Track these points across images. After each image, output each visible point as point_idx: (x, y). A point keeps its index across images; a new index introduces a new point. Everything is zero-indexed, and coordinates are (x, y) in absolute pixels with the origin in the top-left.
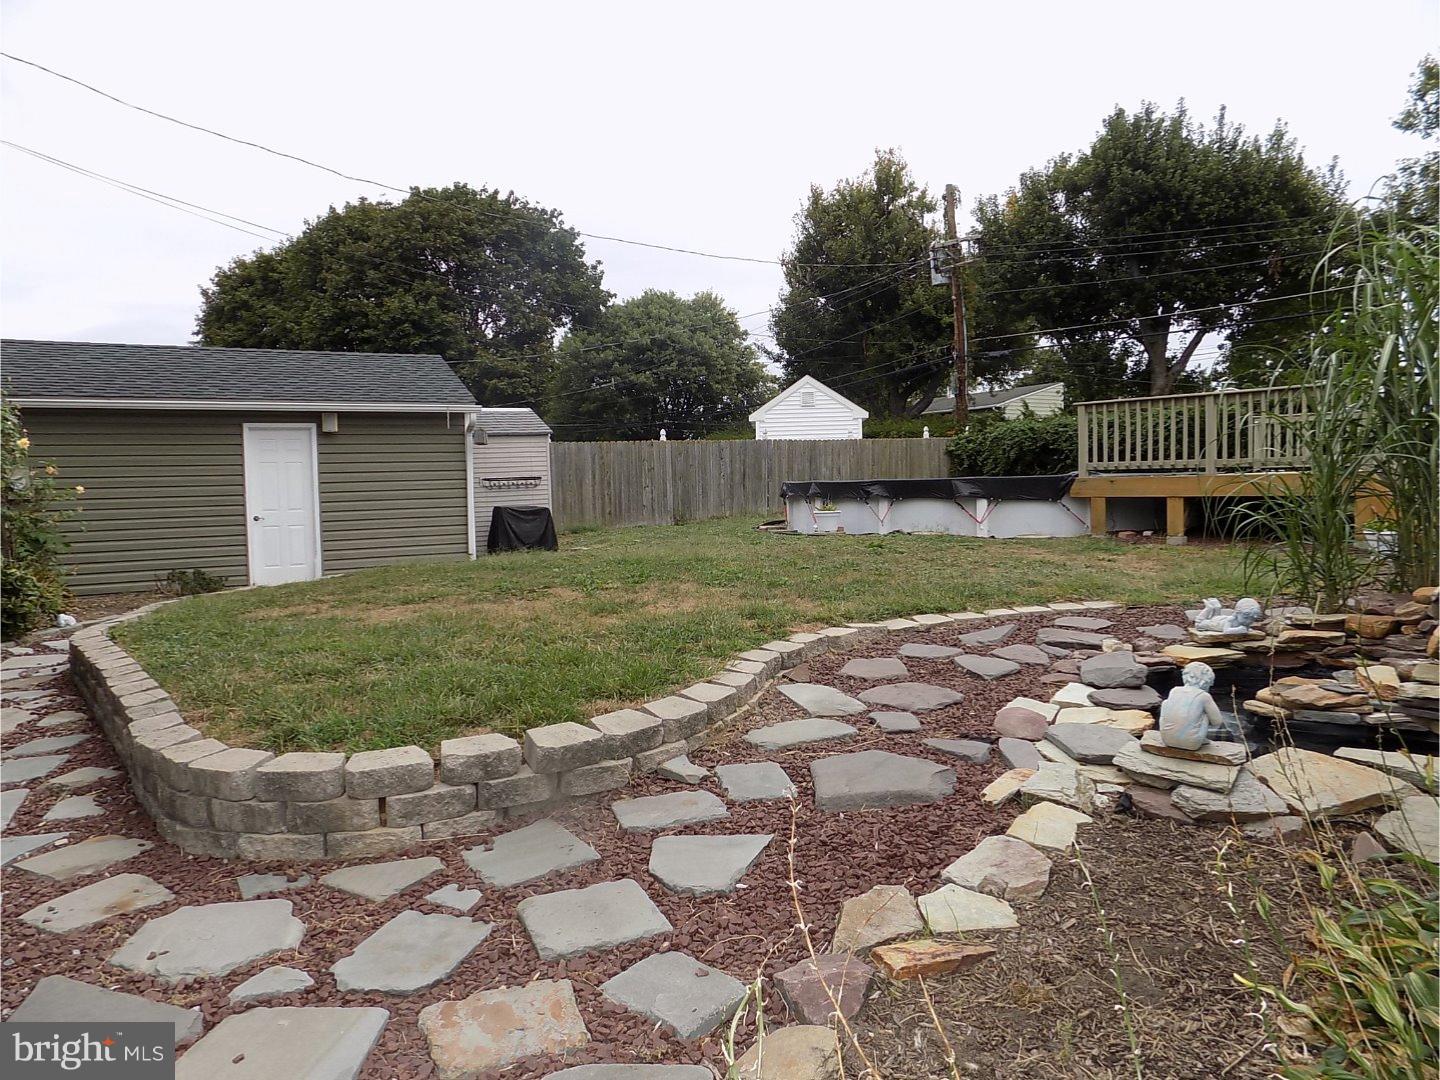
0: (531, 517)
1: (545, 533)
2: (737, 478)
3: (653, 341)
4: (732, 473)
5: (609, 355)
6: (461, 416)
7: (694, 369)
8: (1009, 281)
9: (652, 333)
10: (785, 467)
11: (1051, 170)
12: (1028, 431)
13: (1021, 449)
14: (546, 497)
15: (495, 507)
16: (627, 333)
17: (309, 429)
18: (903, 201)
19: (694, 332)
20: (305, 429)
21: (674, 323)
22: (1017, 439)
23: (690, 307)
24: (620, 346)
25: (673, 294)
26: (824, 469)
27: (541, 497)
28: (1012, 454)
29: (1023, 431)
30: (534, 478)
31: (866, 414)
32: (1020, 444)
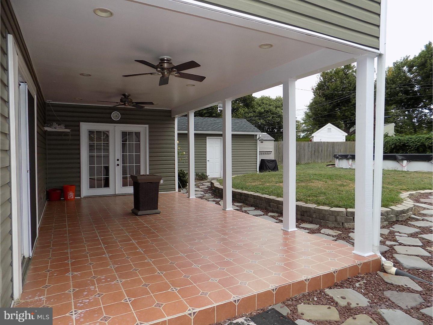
0: (272, 162)
1: (275, 166)
2: (313, 152)
3: (265, 111)
4: (312, 151)
5: (252, 114)
6: (256, 135)
7: (277, 119)
8: (389, 95)
9: (264, 108)
10: (326, 149)
11: (402, 60)
12: (398, 140)
13: (396, 145)
14: (272, 157)
15: (262, 159)
16: (256, 108)
17: (221, 138)
18: (351, 71)
19: (276, 108)
20: (220, 138)
21: (270, 105)
22: (394, 142)
23: (274, 101)
24: (255, 112)
25: (269, 97)
26: (336, 150)
27: (271, 157)
28: (393, 147)
29: (396, 139)
30: (270, 152)
31: (347, 134)
32: (395, 144)
